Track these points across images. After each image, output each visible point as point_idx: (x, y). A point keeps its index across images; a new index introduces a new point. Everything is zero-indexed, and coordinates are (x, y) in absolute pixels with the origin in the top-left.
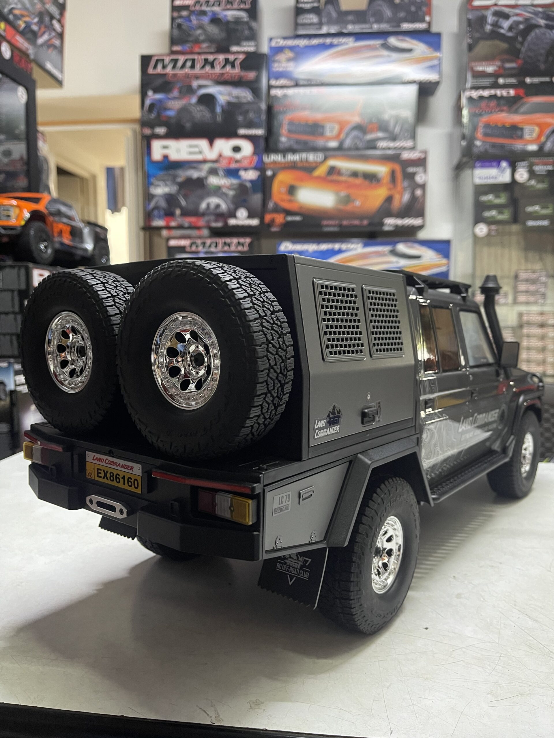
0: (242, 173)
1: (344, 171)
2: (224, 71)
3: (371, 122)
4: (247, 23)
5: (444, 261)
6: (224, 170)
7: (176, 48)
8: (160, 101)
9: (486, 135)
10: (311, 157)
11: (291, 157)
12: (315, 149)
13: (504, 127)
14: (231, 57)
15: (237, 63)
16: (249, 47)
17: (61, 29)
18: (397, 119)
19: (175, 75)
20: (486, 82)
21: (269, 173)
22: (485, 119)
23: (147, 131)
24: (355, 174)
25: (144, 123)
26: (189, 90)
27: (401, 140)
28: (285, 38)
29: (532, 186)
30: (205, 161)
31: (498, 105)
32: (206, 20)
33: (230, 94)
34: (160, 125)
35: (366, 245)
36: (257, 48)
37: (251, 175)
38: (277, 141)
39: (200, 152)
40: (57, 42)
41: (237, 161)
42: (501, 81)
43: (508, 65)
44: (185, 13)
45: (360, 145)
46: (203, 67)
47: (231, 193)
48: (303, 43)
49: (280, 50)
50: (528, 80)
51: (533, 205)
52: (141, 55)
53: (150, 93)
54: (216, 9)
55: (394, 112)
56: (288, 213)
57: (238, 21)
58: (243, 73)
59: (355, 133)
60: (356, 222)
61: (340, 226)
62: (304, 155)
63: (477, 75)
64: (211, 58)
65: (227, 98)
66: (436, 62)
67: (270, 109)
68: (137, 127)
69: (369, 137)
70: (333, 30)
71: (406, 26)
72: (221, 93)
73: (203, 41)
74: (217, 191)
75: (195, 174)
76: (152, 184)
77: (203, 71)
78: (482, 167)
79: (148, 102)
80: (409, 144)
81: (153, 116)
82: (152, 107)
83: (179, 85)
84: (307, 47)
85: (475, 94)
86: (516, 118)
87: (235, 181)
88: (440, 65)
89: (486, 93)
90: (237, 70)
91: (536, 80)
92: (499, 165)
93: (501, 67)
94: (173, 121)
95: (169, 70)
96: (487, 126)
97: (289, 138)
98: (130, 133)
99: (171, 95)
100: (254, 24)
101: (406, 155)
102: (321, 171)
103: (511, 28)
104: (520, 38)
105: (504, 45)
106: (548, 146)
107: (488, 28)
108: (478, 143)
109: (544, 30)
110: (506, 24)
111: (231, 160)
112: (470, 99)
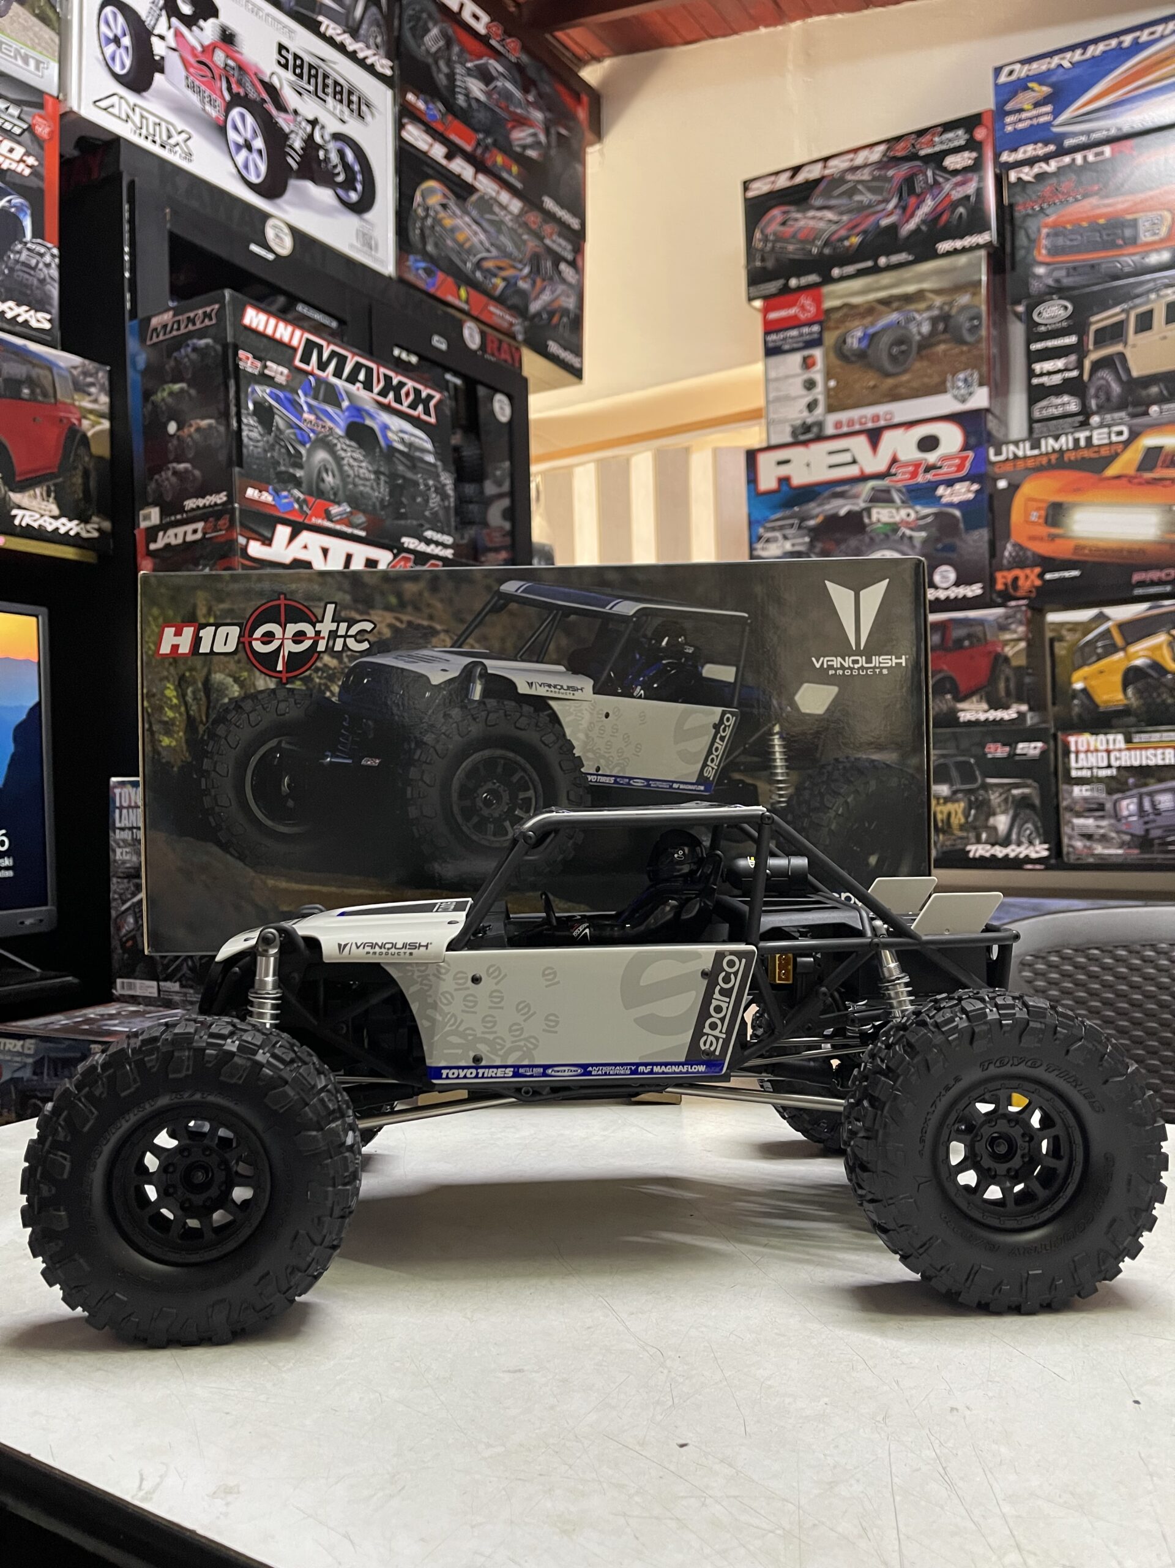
0: (942, 491)
6: (904, 489)
17: (578, 277)
21: (1002, 484)
30: (864, 478)
37: (964, 492)
39: (854, 462)
40: (570, 303)
41: (929, 468)
56: (1048, 563)
75: (843, 508)
76: (760, 538)
87: (927, 510)
111: (917, 465)
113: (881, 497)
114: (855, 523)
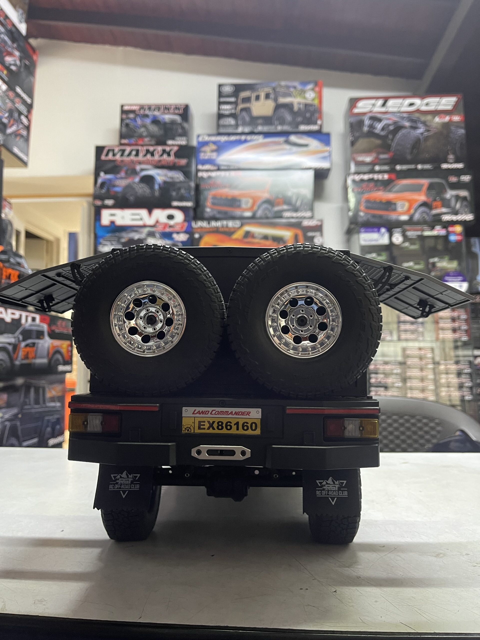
0: (175, 236)
1: (256, 235)
2: (162, 158)
3: (277, 198)
4: (180, 124)
6: (160, 233)
7: (124, 141)
8: (110, 180)
9: (367, 208)
10: (231, 224)
11: (214, 224)
12: (233, 218)
13: (381, 202)
14: (168, 149)
15: (172, 153)
16: (182, 141)
17: (28, 123)
18: (298, 196)
19: (122, 161)
20: (366, 169)
21: (197, 236)
22: (366, 196)
23: (99, 203)
24: (266, 237)
25: (96, 197)
26: (134, 172)
27: (301, 211)
28: (209, 135)
29: (406, 247)
30: (145, 226)
31: (376, 186)
32: (148, 121)
33: (166, 175)
34: (109, 198)
36: (188, 143)
37: (183, 237)
38: (203, 211)
39: (141, 219)
40: (24, 133)
41: (171, 227)
42: (377, 168)
43: (382, 156)
44: (132, 116)
45: (269, 215)
46: (145, 155)
48: (223, 139)
49: (206, 143)
50: (398, 167)
51: (408, 261)
52: (96, 146)
53: (102, 174)
54: (156, 113)
55: (295, 190)
57: (173, 122)
58: (177, 160)
59: (265, 206)
62: (225, 222)
63: (358, 164)
64: (151, 149)
65: (164, 178)
66: (326, 154)
67: (197, 187)
68: (90, 199)
69: (276, 209)
70: (247, 130)
71: (303, 128)
72: (158, 174)
73: (146, 137)
75: (136, 236)
76: (100, 243)
77: (145, 159)
78: (366, 232)
79: (100, 181)
80: (309, 214)
81: (104, 191)
82: (103, 184)
83: (125, 169)
84: (226, 142)
85: (357, 178)
86: (390, 196)
87: (169, 242)
88: (330, 156)
89: (366, 177)
90: (172, 158)
91: (405, 167)
92: (379, 231)
93: (377, 158)
94: (119, 195)
95: (118, 157)
96: (368, 201)
97: (212, 209)
98: (85, 205)
99: (119, 176)
100: (186, 125)
101: (306, 223)
102: (239, 234)
103: (383, 129)
104: (390, 137)
105: (378, 142)
106: (417, 217)
107: (366, 129)
108: (362, 214)
109: (409, 130)
110: (379, 126)
111: (166, 225)
112: (354, 181)
113: (151, 234)
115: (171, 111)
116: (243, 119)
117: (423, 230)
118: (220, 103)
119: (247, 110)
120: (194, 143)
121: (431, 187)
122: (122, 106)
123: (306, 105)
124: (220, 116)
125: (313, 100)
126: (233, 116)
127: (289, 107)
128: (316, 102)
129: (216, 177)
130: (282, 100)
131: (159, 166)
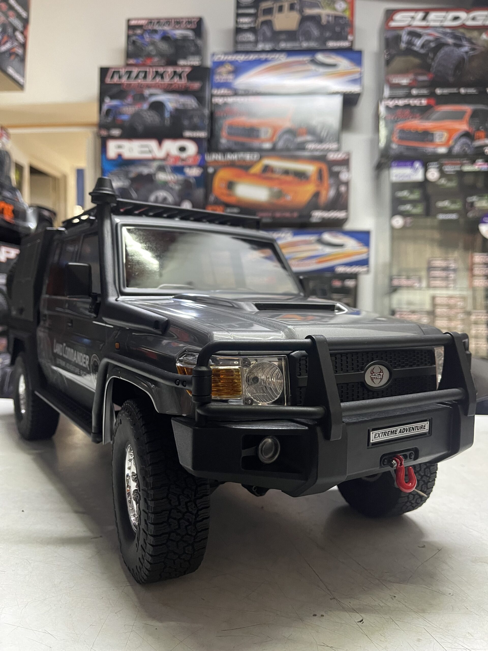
0: (187, 170)
1: (277, 169)
2: (172, 81)
3: (300, 127)
4: (193, 40)
5: (364, 249)
6: (172, 167)
7: (131, 61)
8: (116, 107)
9: (401, 139)
10: (248, 157)
11: (229, 157)
12: (251, 150)
13: (416, 132)
14: (179, 70)
15: (184, 75)
16: (195, 61)
17: (24, 40)
18: (324, 125)
19: (129, 85)
20: (401, 92)
21: (211, 170)
22: (401, 125)
23: (104, 133)
24: (286, 172)
25: (102, 126)
26: (141, 98)
27: (327, 143)
28: (226, 54)
29: (442, 185)
30: (154, 159)
31: (412, 113)
32: (157, 37)
33: (177, 101)
34: (115, 127)
35: (295, 234)
36: (202, 63)
37: (195, 172)
38: (218, 142)
39: (150, 152)
40: (20, 51)
41: (183, 160)
42: (414, 92)
43: (421, 78)
44: (139, 32)
45: (292, 147)
46: (154, 78)
47: (177, 188)
48: (241, 58)
49: (221, 64)
50: (439, 91)
51: (443, 200)
52: (100, 67)
53: (107, 100)
54: (166, 28)
55: (321, 119)
56: (227, 205)
57: (185, 39)
58: (189, 84)
59: (287, 136)
60: (287, 215)
61: (274, 218)
62: (241, 155)
63: (393, 87)
64: (161, 70)
65: (175, 105)
66: (357, 76)
67: (212, 115)
68: (95, 129)
69: (299, 140)
70: (268, 47)
71: (332, 44)
73: (155, 56)
74: (165, 186)
75: (145, 171)
77: (154, 82)
78: (398, 166)
79: (105, 108)
80: (335, 146)
81: (110, 119)
82: (108, 112)
83: (132, 94)
84: (244, 62)
85: (391, 103)
86: (427, 125)
87: (180, 177)
88: (361, 78)
89: (401, 102)
90: (184, 81)
91: (446, 91)
92: (412, 165)
93: (415, 80)
94: (127, 124)
95: (124, 80)
96: (402, 131)
97: (228, 140)
98: (90, 136)
99: (125, 102)
100: (199, 42)
101: (332, 156)
102: (257, 169)
103: (423, 46)
104: (431, 55)
105: (417, 61)
106: (457, 149)
107: (403, 45)
108: (394, 146)
109: (452, 48)
110: (418, 42)
111: (177, 158)
112: (387, 107)
113: (162, 169)
114: (150, 178)
115: (183, 25)
116: (264, 34)
117: (462, 165)
118: (238, 15)
119: (269, 23)
120: (209, 63)
121: (475, 114)
122: (129, 21)
123: (336, 18)
124: (238, 31)
125: (344, 11)
126: (252, 30)
127: (316, 19)
128: (347, 14)
129: (234, 103)
130: (309, 12)
131: (170, 90)
